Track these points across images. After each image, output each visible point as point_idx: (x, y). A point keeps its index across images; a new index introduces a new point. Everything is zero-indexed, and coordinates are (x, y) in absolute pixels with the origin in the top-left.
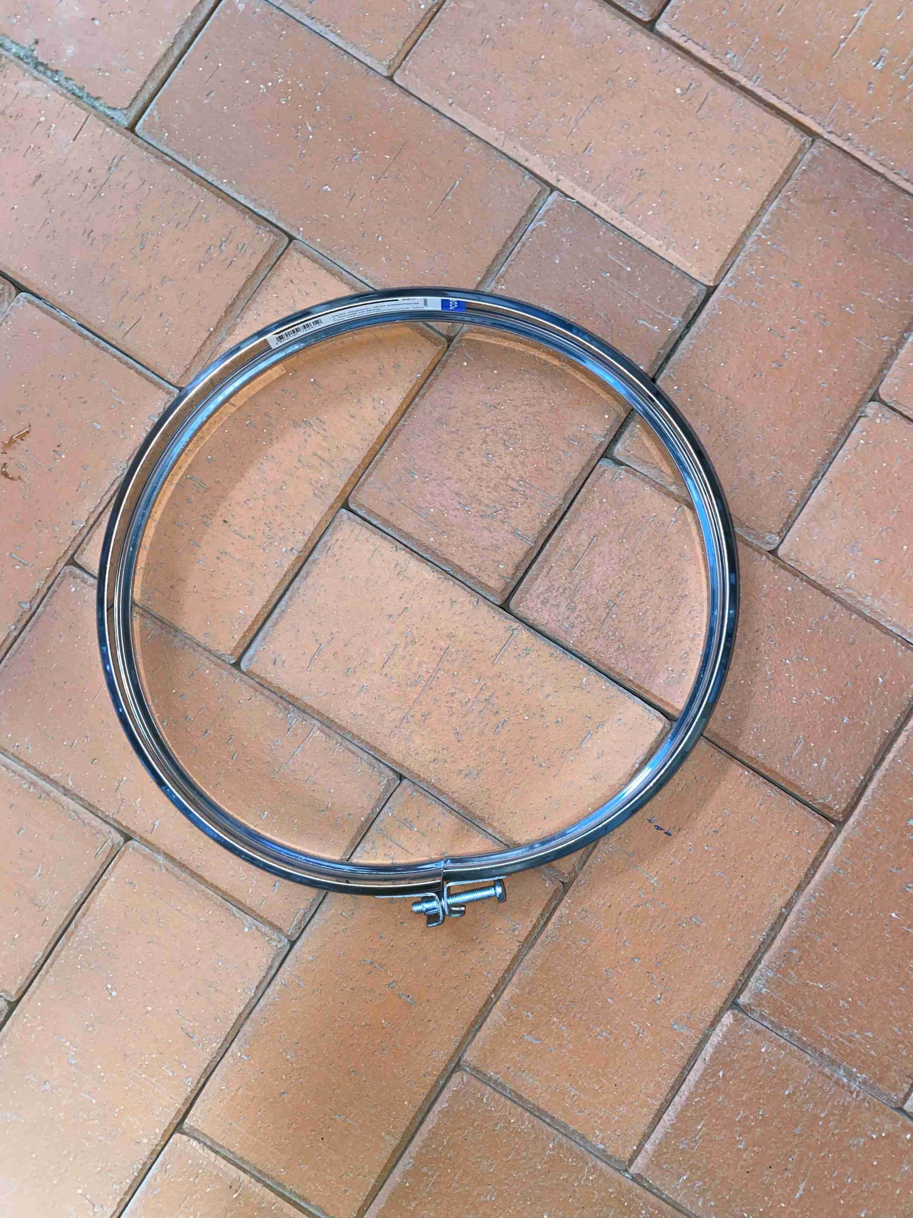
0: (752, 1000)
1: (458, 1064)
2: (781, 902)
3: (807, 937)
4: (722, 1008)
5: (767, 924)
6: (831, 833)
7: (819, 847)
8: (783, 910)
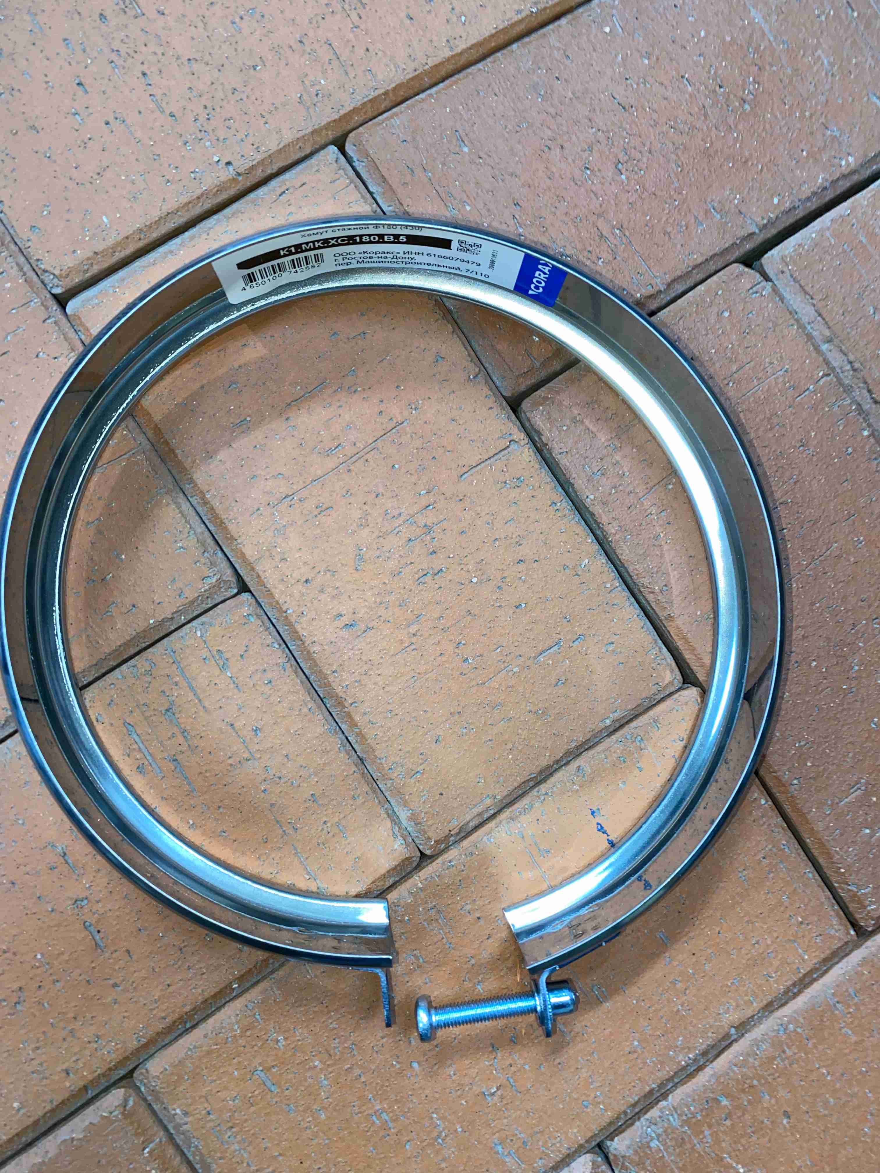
0: (631, 1152)
1: (130, 1074)
2: (734, 1017)
3: (752, 1086)
4: (581, 1146)
5: (701, 1044)
6: (846, 943)
7: (823, 956)
8: (733, 1031)
